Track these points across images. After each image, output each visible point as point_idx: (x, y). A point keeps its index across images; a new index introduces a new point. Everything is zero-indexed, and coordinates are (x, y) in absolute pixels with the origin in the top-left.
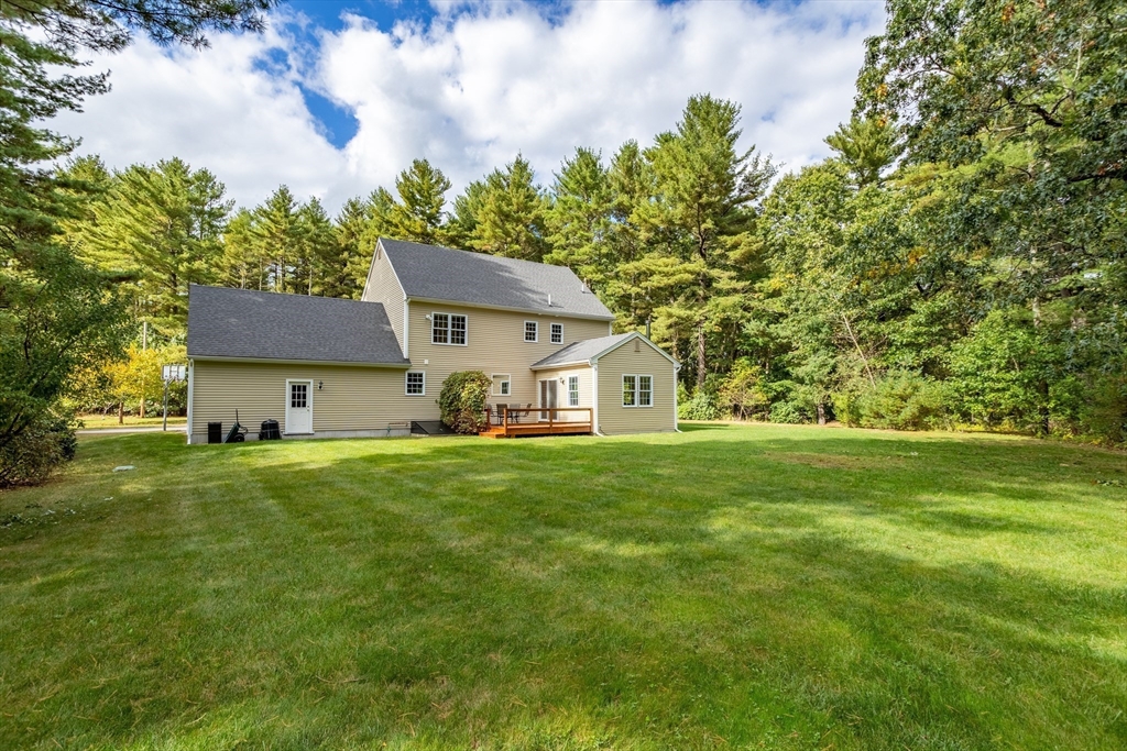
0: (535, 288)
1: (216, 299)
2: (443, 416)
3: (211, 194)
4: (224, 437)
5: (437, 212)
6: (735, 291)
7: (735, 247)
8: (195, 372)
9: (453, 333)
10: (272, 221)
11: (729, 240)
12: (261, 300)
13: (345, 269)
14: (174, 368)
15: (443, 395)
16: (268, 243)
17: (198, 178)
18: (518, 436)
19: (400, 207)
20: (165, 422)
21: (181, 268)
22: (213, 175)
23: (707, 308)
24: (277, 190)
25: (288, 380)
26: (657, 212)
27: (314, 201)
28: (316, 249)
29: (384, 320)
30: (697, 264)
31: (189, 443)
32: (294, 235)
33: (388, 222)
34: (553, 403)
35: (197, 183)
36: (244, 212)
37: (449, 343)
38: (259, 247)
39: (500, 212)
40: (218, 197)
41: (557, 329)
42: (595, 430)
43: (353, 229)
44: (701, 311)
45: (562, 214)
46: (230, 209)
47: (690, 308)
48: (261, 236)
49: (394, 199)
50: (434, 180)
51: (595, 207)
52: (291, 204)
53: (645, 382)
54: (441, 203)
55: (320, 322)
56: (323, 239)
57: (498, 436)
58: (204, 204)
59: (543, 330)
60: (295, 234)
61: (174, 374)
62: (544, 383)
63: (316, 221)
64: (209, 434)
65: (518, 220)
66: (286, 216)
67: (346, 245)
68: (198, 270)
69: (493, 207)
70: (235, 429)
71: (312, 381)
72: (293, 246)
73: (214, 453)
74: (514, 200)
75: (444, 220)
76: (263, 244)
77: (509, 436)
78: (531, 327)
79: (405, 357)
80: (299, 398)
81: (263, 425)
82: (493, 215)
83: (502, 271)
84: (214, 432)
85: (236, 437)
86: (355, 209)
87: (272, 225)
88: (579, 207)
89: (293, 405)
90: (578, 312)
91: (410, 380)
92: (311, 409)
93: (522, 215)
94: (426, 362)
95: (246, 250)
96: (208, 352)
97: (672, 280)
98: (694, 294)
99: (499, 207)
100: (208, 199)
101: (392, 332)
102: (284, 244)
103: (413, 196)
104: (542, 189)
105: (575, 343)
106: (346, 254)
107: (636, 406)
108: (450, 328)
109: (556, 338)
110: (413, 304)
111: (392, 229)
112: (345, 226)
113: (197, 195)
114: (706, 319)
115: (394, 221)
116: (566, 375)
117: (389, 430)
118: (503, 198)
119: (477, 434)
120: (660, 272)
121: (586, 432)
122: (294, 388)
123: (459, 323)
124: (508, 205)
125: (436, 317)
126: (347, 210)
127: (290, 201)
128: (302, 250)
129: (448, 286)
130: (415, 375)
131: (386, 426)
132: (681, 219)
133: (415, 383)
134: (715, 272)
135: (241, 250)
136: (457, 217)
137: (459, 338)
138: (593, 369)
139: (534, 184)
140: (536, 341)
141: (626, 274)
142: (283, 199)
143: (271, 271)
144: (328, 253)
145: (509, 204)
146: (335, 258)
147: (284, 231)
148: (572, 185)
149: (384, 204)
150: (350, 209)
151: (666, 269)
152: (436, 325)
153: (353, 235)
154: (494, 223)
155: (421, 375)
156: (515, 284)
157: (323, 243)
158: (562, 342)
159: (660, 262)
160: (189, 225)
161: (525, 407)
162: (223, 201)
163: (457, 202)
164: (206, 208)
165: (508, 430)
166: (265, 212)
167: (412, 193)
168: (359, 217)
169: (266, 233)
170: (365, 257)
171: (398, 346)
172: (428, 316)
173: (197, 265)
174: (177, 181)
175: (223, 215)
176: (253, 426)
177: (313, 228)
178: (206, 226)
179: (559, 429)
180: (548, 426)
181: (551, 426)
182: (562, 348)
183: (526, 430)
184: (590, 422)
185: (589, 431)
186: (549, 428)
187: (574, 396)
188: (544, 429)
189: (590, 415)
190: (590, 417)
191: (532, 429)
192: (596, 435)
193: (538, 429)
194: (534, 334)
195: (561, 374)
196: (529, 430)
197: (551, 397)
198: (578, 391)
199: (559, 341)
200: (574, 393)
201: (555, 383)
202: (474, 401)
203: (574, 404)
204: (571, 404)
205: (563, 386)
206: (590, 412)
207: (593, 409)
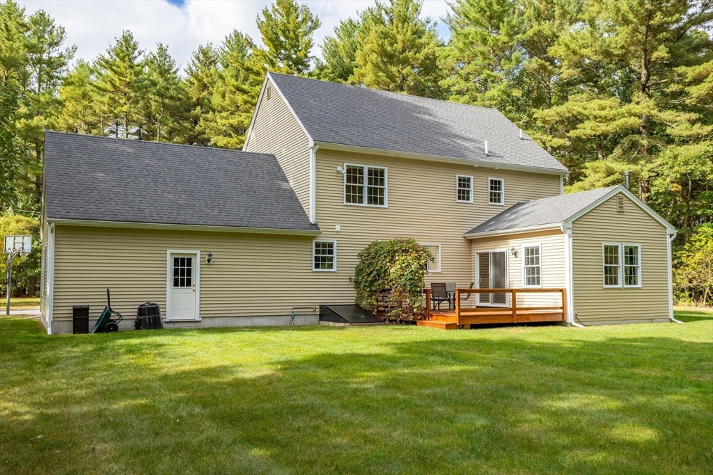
0: (463, 133)
1: (77, 149)
2: (360, 297)
3: (49, 40)
4: (92, 324)
5: (306, 56)
6: (697, 139)
7: (698, 80)
8: (57, 240)
9: (370, 190)
10: (115, 72)
11: (691, 72)
12: (130, 150)
13: (197, 128)
14: (19, 239)
15: (359, 271)
16: (110, 98)
17: (35, 22)
18: (474, 327)
19: (263, 52)
20: (9, 305)
21: (18, 125)
22: (51, 18)
23: (659, 161)
24: (120, 37)
25: (169, 251)
26: (590, 40)
27: (161, 48)
28: (164, 104)
29: (279, 175)
30: (643, 105)
31: (49, 332)
32: (139, 89)
33: (248, 70)
34: (500, 281)
35: (34, 28)
36: (82, 65)
37: (365, 203)
38: (101, 103)
39: (383, 52)
40: (57, 44)
41: (496, 185)
42: (570, 318)
43: (205, 80)
44: (650, 166)
45: (461, 50)
46: (71, 57)
47: (635, 161)
48: (102, 91)
49: (255, 43)
50: (300, 19)
51: (506, 39)
52: (136, 52)
53: (631, 254)
54: (309, 45)
55: (203, 177)
56: (172, 93)
57: (449, 327)
58: (42, 52)
59: (479, 187)
60: (140, 87)
61: (18, 247)
62: (484, 257)
63: (164, 72)
64: (75, 321)
65: (405, 62)
66: (131, 67)
67: (198, 99)
68: (38, 127)
69: (375, 47)
70: (107, 314)
71: (198, 252)
72: (137, 102)
73: (89, 348)
74: (400, 37)
75: (313, 66)
76: (106, 99)
77: (462, 327)
78: (464, 183)
79: (312, 220)
80: (183, 273)
81: (140, 309)
82: (375, 55)
83: (420, 113)
84: (80, 318)
85: (108, 325)
86: (206, 57)
87: (116, 78)
88: (484, 41)
89: (176, 284)
90: (521, 163)
91: (317, 252)
92: (198, 288)
93: (410, 54)
94: (338, 228)
95: (86, 107)
96: (72, 214)
97: (611, 127)
98: (634, 145)
99: (382, 46)
100: (46, 47)
101: (291, 191)
102: (129, 99)
103: (277, 38)
104: (432, 23)
105: (519, 205)
106: (198, 109)
107: (620, 285)
108: (366, 184)
109: (495, 198)
110: (321, 153)
111: (252, 77)
112: (196, 77)
113: (34, 41)
114: (658, 175)
115: (255, 69)
116: (521, 245)
117: (293, 316)
118: (385, 35)
119: (414, 323)
120: (596, 117)
121: (556, 321)
122: (176, 260)
123: (377, 177)
124: (392, 45)
125: (349, 171)
126: (198, 58)
127: (134, 49)
128: (147, 107)
129: (361, 130)
130: (324, 245)
131: (289, 311)
132: (622, 47)
133: (324, 255)
134: (667, 115)
135: (80, 108)
136: (325, 62)
137: (376, 197)
138: (566, 236)
139: (422, 17)
140: (471, 201)
141: (545, 122)
142: (127, 46)
143: (112, 132)
144: (177, 108)
145: (393, 41)
146: (186, 114)
147: (128, 84)
148: (473, 14)
149: (241, 50)
150: (202, 58)
151: (603, 113)
152: (349, 180)
153: (204, 87)
154: (376, 66)
155: (331, 245)
156: (438, 129)
157: (171, 98)
158: (502, 203)
159: (595, 104)
160: (25, 78)
161: (467, 287)
162: (62, 49)
163: (326, 44)
164: (45, 56)
165: (461, 318)
166: (107, 62)
167: (276, 34)
168: (212, 67)
169: (109, 87)
170: (220, 112)
171: (301, 207)
172: (339, 168)
173: (36, 121)
174: (12, 25)
175: (64, 64)
176: (126, 311)
177: (161, 80)
178: (45, 77)
179: (524, 317)
180: (511, 313)
181: (514, 312)
182: (503, 210)
183: (482, 318)
184: (561, 308)
185: (561, 320)
186: (512, 315)
187: (533, 273)
188: (506, 317)
189: (561, 297)
190: (561, 301)
191: (490, 317)
192: (572, 325)
193: (498, 317)
194: (468, 192)
195: (513, 243)
196: (486, 318)
197: (495, 275)
198: (540, 265)
199: (499, 202)
200: (533, 268)
201: (502, 254)
202: (410, 279)
203: (534, 283)
204: (529, 284)
205: (515, 259)
206: (560, 294)
207: (566, 290)
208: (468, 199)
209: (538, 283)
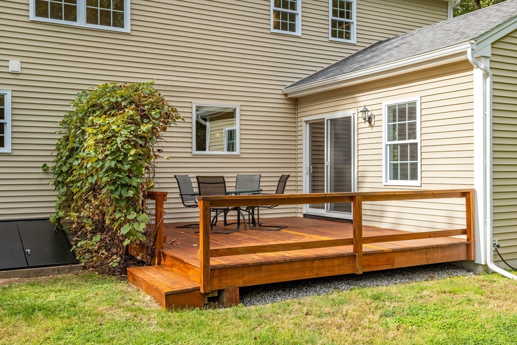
34: (342, 176)
37: (81, 21)
41: (342, 9)
42: (484, 253)
59: (312, 9)
62: (316, 128)
77: (216, 296)
94: (14, 65)
105: (380, 42)
109: (341, 29)
116: (382, 102)
121: (452, 261)
140: (298, 32)
158: (353, 40)
179: (382, 259)
180: (349, 249)
181: (357, 248)
182: (354, 52)
183: (274, 268)
184: (464, 232)
185: (463, 257)
186: (352, 257)
187: (403, 157)
188: (336, 262)
189: (464, 208)
190: (464, 215)
191: (297, 266)
192: (487, 270)
193: (316, 264)
194: (293, 17)
195: (366, 99)
196: (286, 267)
197: (335, 160)
198: (418, 140)
199: (348, 38)
200: (404, 146)
201: (347, 122)
202: (110, 169)
203: (404, 177)
204: (395, 177)
205: (370, 130)
206: (463, 200)
207: (474, 191)
208: (293, 28)
209: (414, 177)
